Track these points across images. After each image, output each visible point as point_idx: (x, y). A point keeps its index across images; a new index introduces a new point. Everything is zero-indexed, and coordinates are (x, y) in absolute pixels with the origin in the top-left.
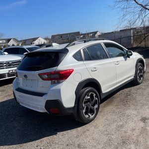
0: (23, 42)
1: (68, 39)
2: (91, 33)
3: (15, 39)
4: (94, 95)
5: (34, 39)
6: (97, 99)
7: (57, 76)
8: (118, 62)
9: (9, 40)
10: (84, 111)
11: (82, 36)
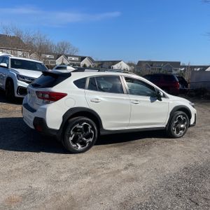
0: (100, 63)
1: (160, 69)
2: (198, 67)
3: (90, 59)
4: (90, 127)
5: (115, 62)
6: (93, 132)
7: (47, 96)
8: (137, 101)
9: (82, 58)
10: (71, 139)
11: (183, 69)
